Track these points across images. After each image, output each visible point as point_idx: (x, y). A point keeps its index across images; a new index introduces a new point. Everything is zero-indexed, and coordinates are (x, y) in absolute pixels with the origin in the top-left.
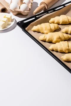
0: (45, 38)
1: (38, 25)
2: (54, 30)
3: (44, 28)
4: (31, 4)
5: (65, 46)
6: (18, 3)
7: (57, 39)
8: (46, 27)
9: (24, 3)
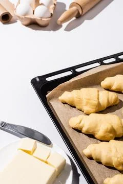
0: (81, 125)
1: (74, 91)
2: (106, 107)
3: (85, 101)
4: (54, 6)
5: (119, 156)
6: (30, 5)
7: (106, 132)
8: (89, 99)
9: (42, 4)
